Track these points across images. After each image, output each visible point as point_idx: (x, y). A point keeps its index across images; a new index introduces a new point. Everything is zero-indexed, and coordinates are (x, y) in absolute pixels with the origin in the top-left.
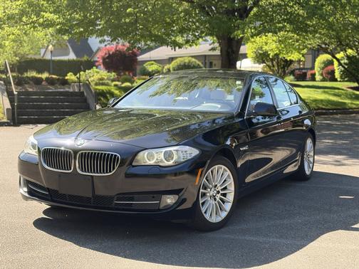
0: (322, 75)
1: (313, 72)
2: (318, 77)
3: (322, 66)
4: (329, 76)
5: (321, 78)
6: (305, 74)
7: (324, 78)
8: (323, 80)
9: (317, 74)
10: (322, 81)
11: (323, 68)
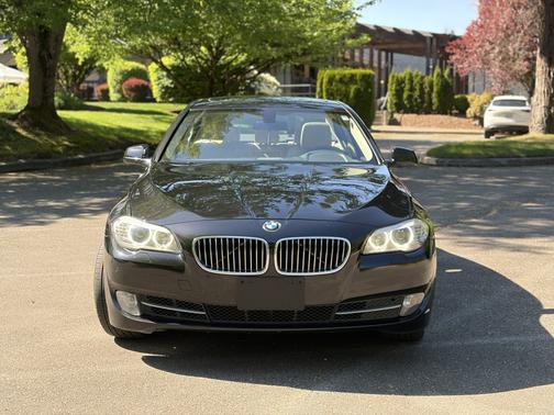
0: (119, 91)
1: (103, 87)
2: (113, 95)
3: (120, 77)
4: (133, 94)
5: (119, 96)
6: (91, 90)
7: (123, 96)
8: (123, 99)
9: (111, 91)
10: (119, 101)
11: (121, 82)
